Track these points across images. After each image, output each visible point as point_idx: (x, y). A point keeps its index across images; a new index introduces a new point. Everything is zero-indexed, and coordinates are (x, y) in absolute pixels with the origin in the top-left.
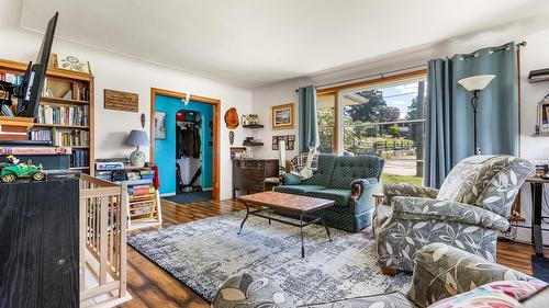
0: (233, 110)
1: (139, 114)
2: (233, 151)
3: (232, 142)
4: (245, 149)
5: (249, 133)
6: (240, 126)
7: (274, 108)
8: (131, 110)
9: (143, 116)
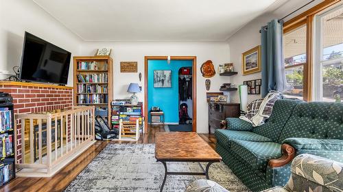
0: (209, 62)
1: (138, 74)
2: (209, 95)
3: (208, 88)
4: (222, 94)
5: (227, 80)
6: (217, 75)
7: (244, 54)
8: (134, 71)
9: (140, 74)
